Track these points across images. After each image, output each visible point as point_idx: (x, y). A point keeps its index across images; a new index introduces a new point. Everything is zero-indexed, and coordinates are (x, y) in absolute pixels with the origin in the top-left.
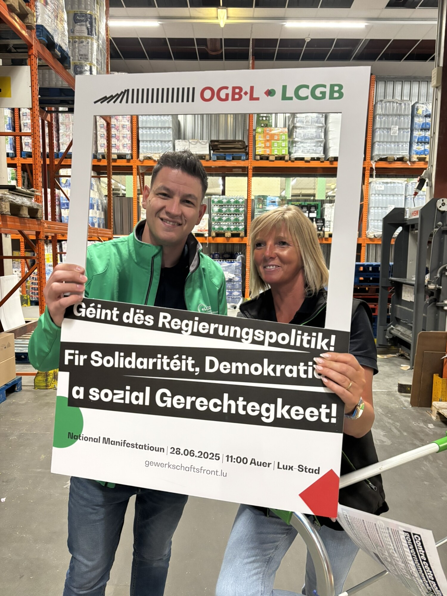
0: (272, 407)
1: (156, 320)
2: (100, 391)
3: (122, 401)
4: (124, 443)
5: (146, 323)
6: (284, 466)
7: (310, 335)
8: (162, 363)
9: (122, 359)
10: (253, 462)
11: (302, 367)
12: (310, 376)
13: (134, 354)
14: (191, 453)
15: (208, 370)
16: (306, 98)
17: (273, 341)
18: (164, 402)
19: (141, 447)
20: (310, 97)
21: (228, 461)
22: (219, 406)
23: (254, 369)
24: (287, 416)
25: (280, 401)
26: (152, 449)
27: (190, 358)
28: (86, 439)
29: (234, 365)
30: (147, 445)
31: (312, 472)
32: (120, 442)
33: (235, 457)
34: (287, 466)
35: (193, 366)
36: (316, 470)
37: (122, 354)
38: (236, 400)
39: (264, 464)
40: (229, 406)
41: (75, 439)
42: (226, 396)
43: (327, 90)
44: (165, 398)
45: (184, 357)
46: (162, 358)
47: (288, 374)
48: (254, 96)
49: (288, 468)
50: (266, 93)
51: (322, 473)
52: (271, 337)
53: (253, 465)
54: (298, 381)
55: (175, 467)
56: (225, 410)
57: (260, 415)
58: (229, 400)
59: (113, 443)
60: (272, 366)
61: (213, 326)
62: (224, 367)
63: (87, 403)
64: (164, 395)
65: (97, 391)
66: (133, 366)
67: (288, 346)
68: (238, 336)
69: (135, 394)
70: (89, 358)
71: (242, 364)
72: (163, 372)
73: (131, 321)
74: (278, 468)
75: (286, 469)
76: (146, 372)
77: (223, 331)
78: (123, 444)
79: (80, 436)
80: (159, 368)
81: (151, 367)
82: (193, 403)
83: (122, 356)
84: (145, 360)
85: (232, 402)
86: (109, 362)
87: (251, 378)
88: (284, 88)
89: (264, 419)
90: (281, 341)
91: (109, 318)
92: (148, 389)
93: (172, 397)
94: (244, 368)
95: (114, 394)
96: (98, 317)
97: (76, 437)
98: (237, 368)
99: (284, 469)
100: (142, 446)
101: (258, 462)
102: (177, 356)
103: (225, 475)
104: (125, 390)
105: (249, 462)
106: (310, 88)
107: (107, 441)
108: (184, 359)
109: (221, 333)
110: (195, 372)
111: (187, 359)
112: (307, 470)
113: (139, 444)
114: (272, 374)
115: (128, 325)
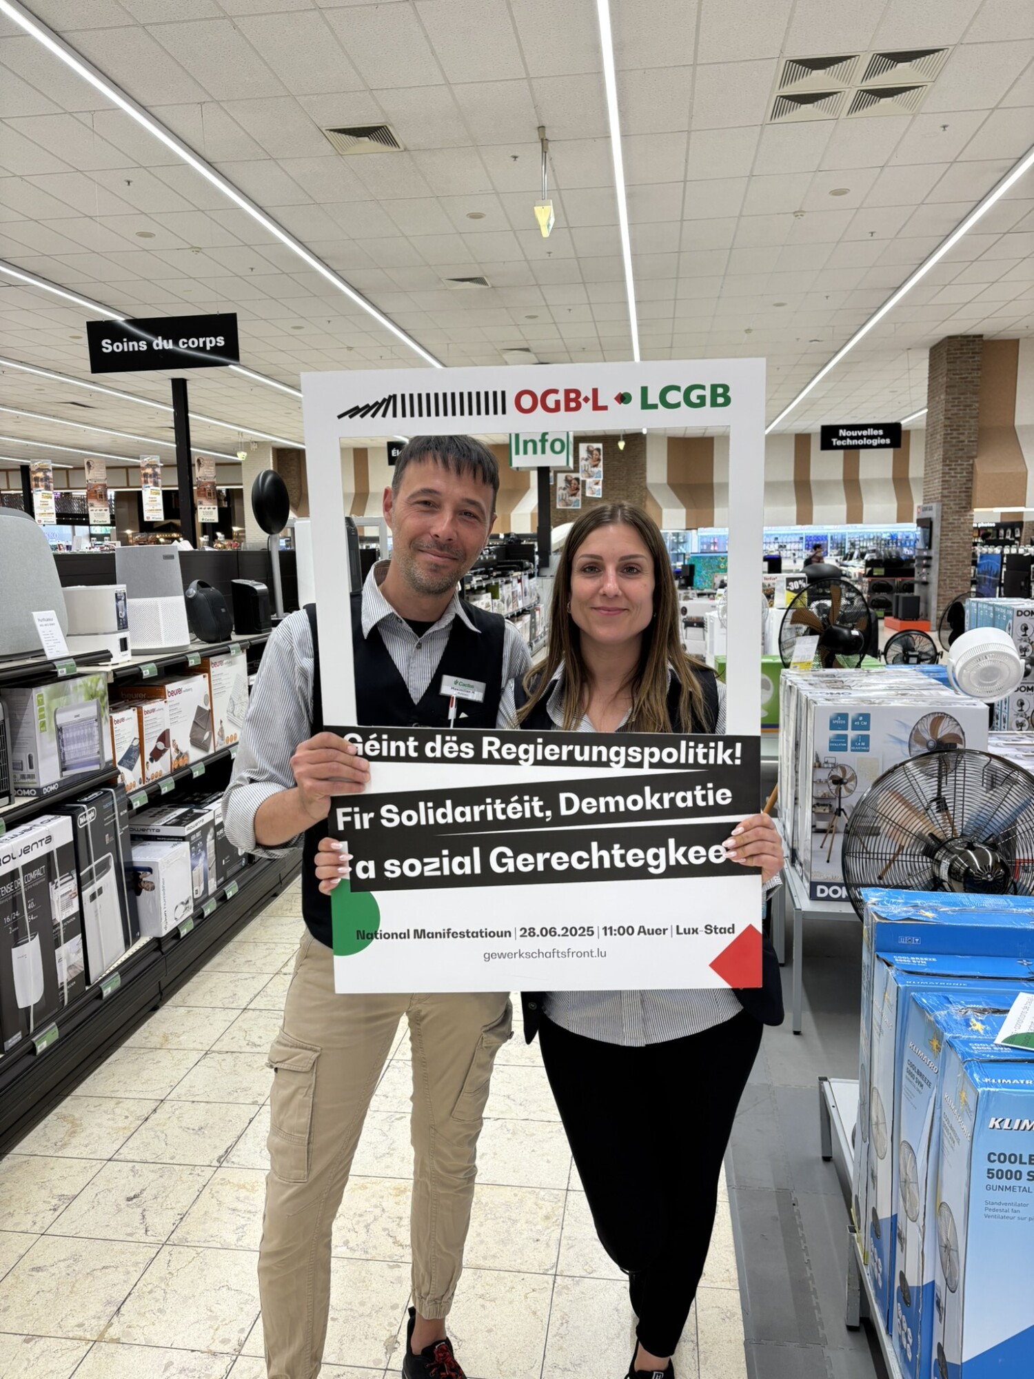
0: (662, 851)
1: (478, 749)
2: (402, 863)
3: (438, 873)
4: (448, 933)
5: (462, 755)
6: (685, 929)
7: (707, 746)
8: (494, 811)
9: (431, 812)
10: (642, 930)
11: (699, 792)
12: (711, 803)
13: (449, 803)
14: (551, 932)
15: (564, 812)
16: (678, 405)
17: (655, 760)
18: (502, 865)
19: (475, 935)
20: (683, 404)
21: (606, 934)
22: (586, 860)
23: (633, 803)
24: (683, 862)
25: (672, 842)
26: (492, 934)
27: (536, 799)
28: (387, 936)
29: (602, 800)
30: (484, 930)
31: (725, 932)
32: (442, 932)
33: (615, 927)
34: (689, 929)
35: (542, 809)
36: (729, 928)
37: (430, 804)
38: (609, 849)
39: (658, 932)
40: (601, 859)
41: (368, 938)
42: (594, 845)
43: (707, 393)
44: (504, 861)
45: (526, 798)
46: (493, 803)
47: (680, 804)
48: (600, 403)
49: (691, 931)
50: (616, 399)
51: (738, 931)
52: (652, 755)
53: (642, 934)
54: (696, 811)
55: (529, 955)
56: (596, 865)
57: (646, 865)
58: (599, 849)
59: (430, 935)
60: (657, 796)
61: (565, 749)
62: (588, 805)
63: (382, 883)
64: (502, 855)
65: (397, 862)
66: (450, 820)
67: (677, 765)
68: (604, 759)
69: (457, 860)
70: (378, 817)
71: (614, 798)
72: (496, 823)
73: (438, 754)
74: (678, 933)
75: (689, 933)
76: (472, 825)
77: (582, 754)
78: (446, 935)
79: (376, 934)
80: (490, 817)
81: (477, 818)
82: (547, 862)
83: (430, 808)
84: (467, 810)
85: (605, 853)
86: (410, 818)
87: (628, 815)
88: (644, 391)
89: (652, 870)
90: (666, 760)
91: (403, 753)
92: (476, 851)
93: (515, 857)
94: (617, 803)
95: (424, 865)
96: (385, 753)
97: (370, 936)
98: (607, 804)
99: (685, 933)
100: (477, 933)
101: (648, 930)
102: (516, 798)
103: (603, 955)
104: (441, 857)
105: (636, 931)
106: (683, 390)
107: (420, 934)
108: (527, 801)
109: (578, 757)
110: (545, 817)
111: (531, 801)
112: (718, 931)
113: (471, 930)
114: (658, 806)
115: (435, 760)
